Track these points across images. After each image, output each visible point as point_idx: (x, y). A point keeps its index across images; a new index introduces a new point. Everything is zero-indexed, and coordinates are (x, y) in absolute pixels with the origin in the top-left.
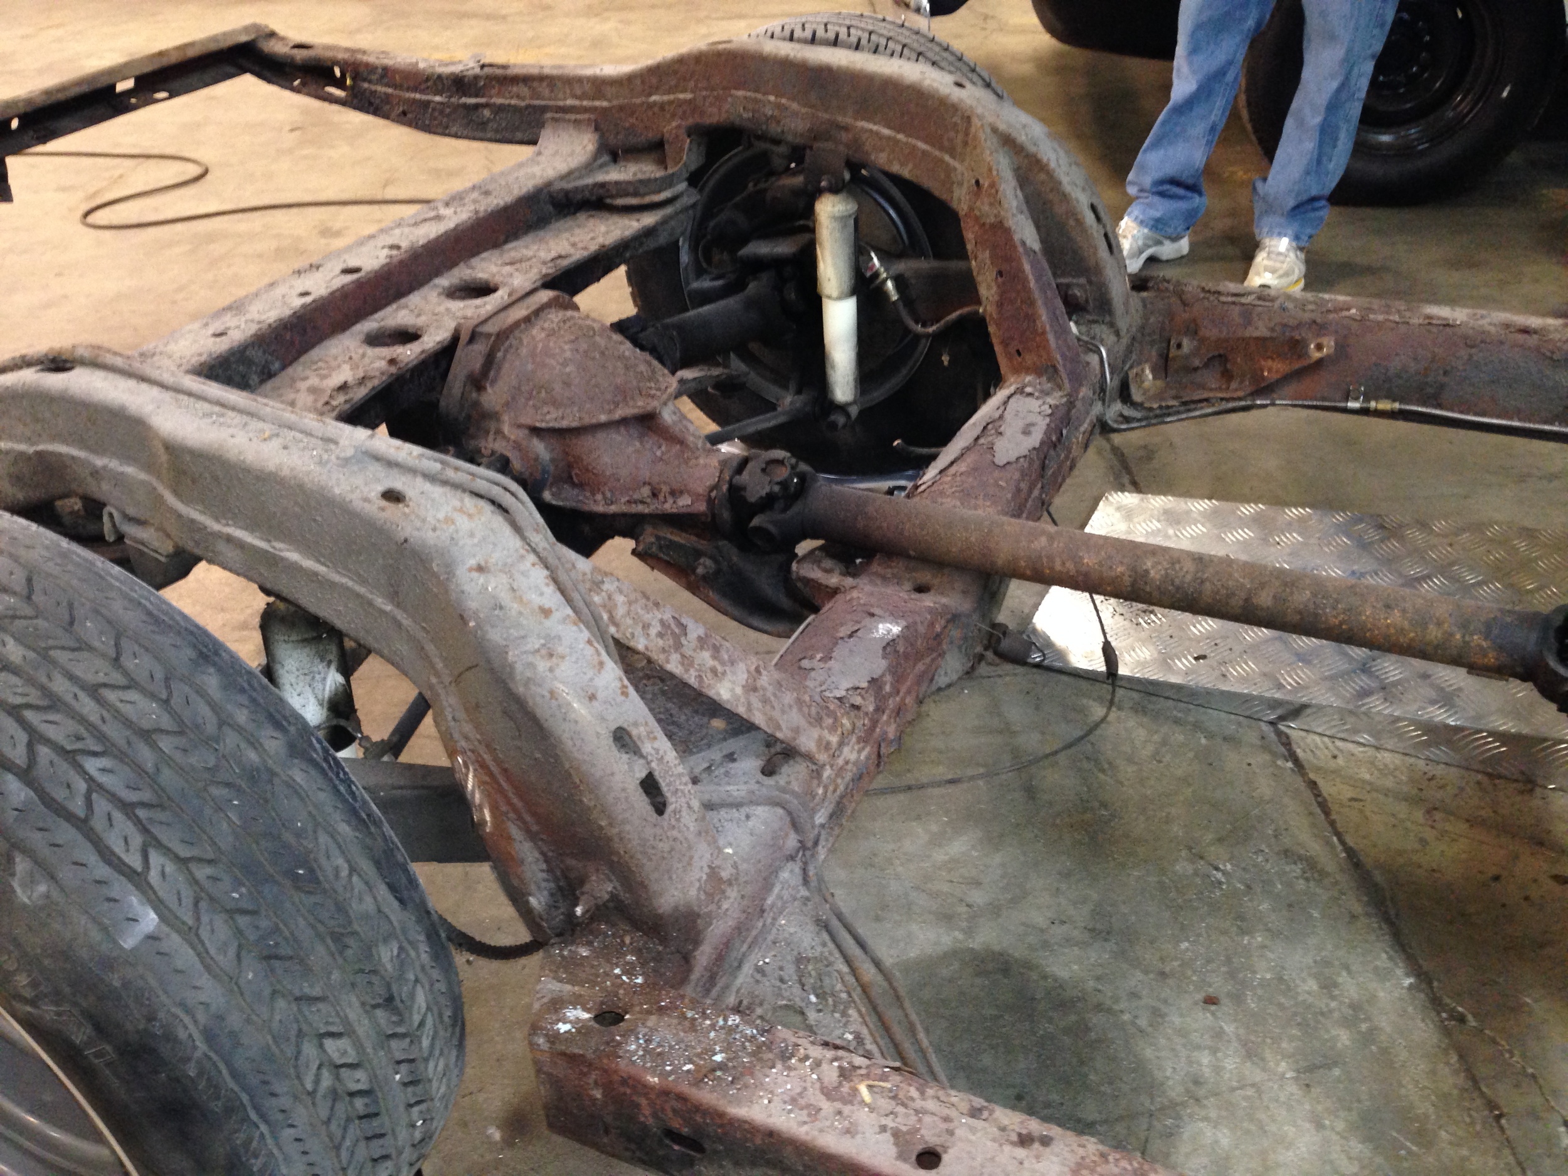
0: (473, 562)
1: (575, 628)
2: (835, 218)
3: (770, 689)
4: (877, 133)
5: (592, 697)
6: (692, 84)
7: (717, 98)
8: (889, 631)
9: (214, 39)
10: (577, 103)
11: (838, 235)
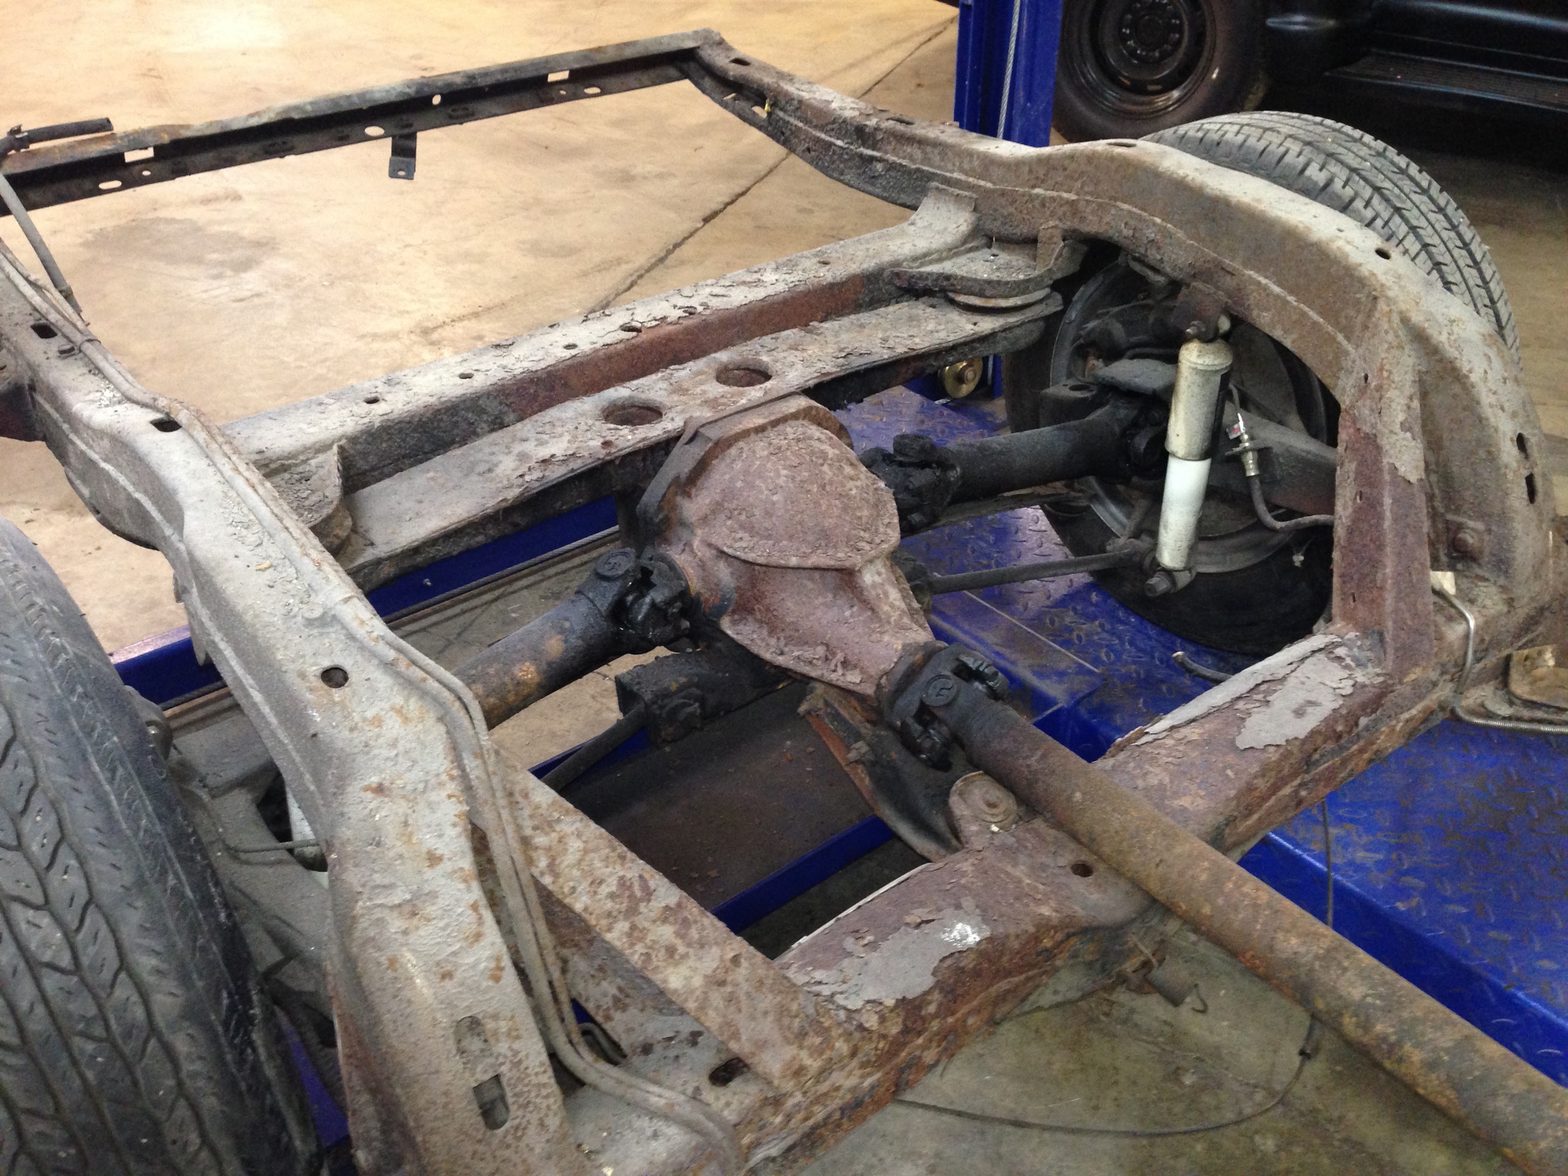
0: (374, 780)
1: (462, 886)
2: (1197, 371)
3: (745, 986)
4: (1266, 288)
5: (447, 976)
6: (1078, 184)
7: (1100, 205)
8: (965, 937)
9: (658, 41)
10: (963, 177)
11: (1196, 390)
